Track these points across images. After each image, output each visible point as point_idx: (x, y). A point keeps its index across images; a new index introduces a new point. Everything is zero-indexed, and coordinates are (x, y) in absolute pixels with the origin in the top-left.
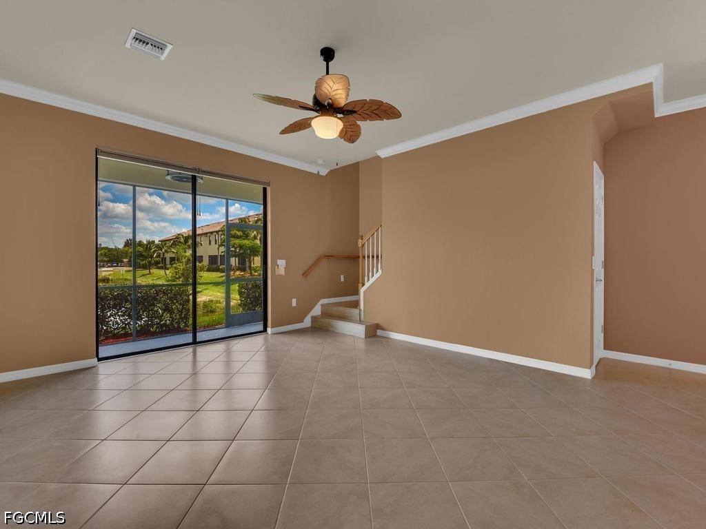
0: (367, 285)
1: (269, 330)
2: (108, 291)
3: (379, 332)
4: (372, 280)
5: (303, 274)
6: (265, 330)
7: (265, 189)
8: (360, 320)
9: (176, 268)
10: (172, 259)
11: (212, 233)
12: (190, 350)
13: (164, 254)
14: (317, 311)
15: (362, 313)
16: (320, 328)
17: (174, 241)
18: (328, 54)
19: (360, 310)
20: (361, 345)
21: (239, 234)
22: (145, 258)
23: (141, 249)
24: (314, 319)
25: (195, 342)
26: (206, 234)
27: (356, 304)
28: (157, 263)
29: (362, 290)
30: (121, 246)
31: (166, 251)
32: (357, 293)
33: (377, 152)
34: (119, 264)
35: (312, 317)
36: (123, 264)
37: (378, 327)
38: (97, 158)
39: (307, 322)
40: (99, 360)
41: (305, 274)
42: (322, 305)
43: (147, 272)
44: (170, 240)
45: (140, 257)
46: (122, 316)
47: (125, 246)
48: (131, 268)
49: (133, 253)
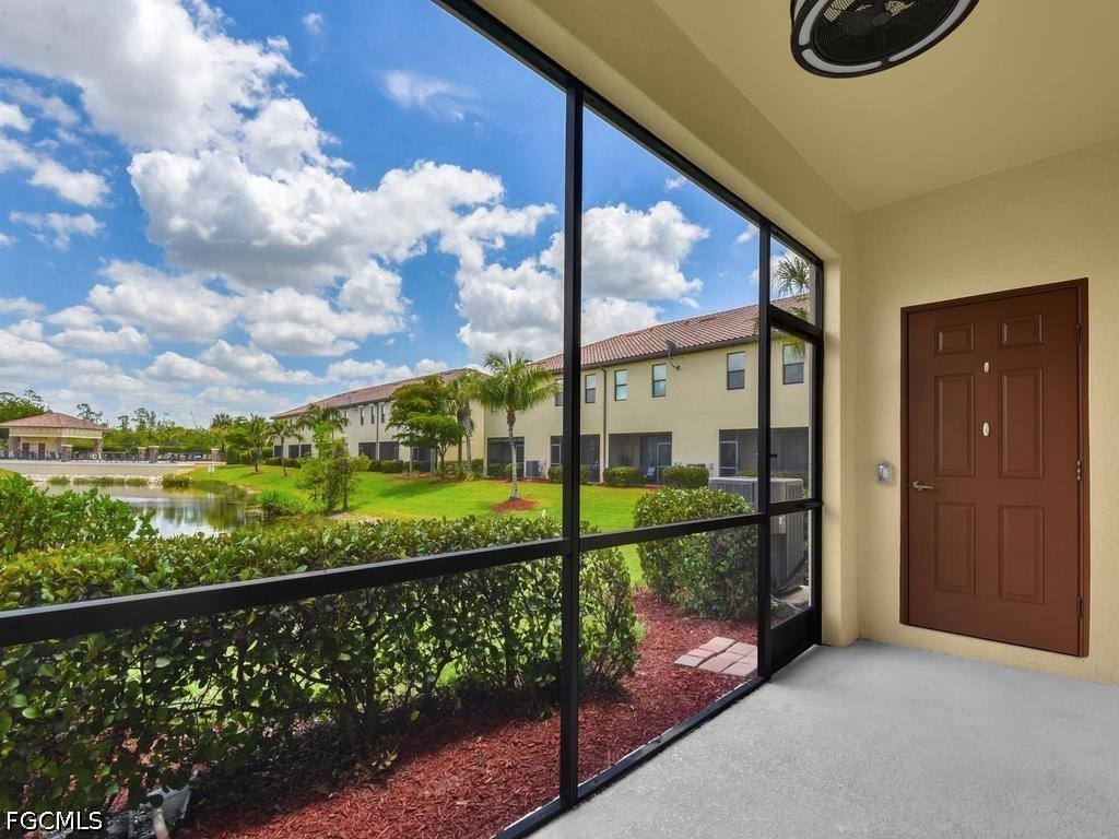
11: (366, 404)
17: (303, 417)
21: (426, 405)
22: (248, 445)
23: (243, 431)
26: (355, 406)
28: (267, 455)
30: (207, 426)
34: (205, 456)
36: (210, 456)
43: (251, 469)
45: (241, 444)
47: (214, 426)
48: (225, 463)
49: (228, 438)
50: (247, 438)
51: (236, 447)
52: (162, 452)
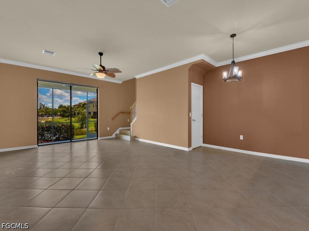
0: (133, 122)
1: (99, 138)
2: (44, 125)
3: (136, 139)
4: (134, 120)
5: (112, 119)
6: (97, 138)
7: (97, 89)
8: (131, 135)
9: (78, 117)
10: (78, 113)
12: (70, 143)
13: (74, 111)
14: (118, 132)
15: (131, 132)
16: (118, 138)
17: (78, 106)
18: (101, 54)
19: (131, 131)
20: (129, 143)
22: (67, 113)
23: (65, 109)
24: (116, 135)
25: (71, 142)
26: (92, 103)
27: (130, 130)
28: (72, 115)
29: (131, 124)
30: (57, 108)
31: (75, 110)
32: (130, 126)
33: (135, 76)
34: (56, 115)
35: (116, 134)
36: (57, 116)
37: (136, 137)
38: (37, 82)
39: (114, 136)
40: (38, 146)
41: (113, 119)
42: (120, 130)
44: (76, 105)
46: (50, 134)
47: (59, 108)
48: (61, 117)
49: (62, 111)
50: (66, 111)
51: (64, 113)
52: (46, 115)
